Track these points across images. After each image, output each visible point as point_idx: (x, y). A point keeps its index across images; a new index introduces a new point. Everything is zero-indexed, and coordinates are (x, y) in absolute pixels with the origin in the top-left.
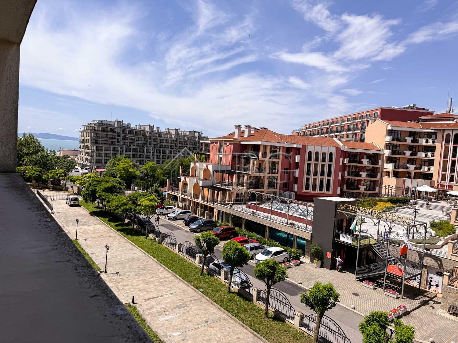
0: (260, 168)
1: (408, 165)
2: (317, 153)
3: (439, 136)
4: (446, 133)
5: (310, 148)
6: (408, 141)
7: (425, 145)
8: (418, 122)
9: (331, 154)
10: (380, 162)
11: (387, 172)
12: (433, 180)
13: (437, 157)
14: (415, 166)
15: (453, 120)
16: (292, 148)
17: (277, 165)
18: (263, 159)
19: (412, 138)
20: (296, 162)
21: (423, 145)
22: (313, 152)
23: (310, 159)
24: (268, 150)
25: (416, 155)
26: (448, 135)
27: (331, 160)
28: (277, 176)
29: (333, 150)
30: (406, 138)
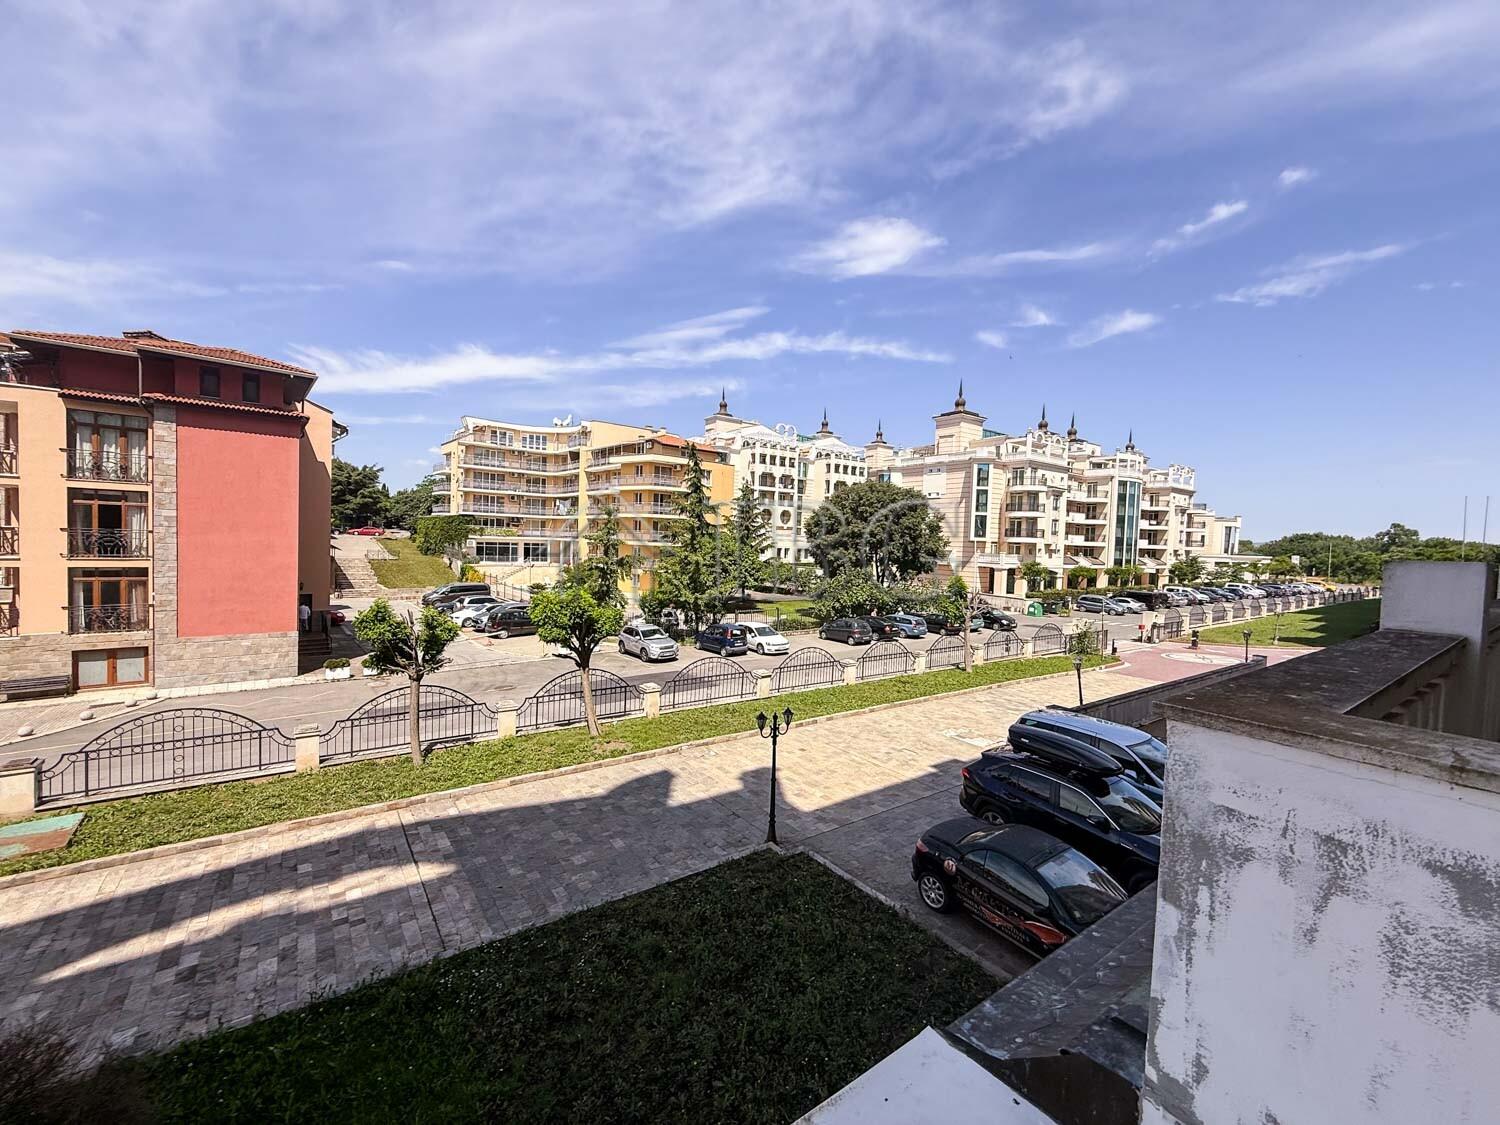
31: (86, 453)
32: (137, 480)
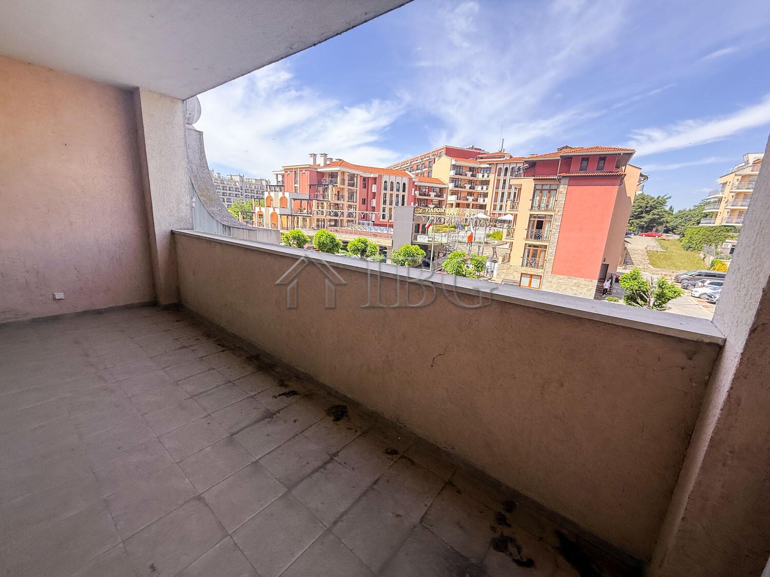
0: (339, 196)
1: (468, 197)
2: (392, 183)
3: (493, 170)
4: (498, 168)
5: (385, 178)
6: (468, 175)
7: (482, 179)
8: (477, 159)
9: (404, 184)
10: (445, 195)
11: (450, 204)
12: (487, 209)
13: (490, 190)
14: (473, 198)
15: (504, 157)
16: (368, 178)
17: (355, 193)
18: (342, 186)
19: (471, 173)
20: (373, 191)
21: (479, 179)
22: (388, 181)
23: (385, 189)
24: (347, 178)
25: (474, 189)
26: (500, 169)
27: (404, 191)
28: (356, 205)
29: (406, 180)
30: (467, 173)
31: (537, 201)
32: (551, 210)
